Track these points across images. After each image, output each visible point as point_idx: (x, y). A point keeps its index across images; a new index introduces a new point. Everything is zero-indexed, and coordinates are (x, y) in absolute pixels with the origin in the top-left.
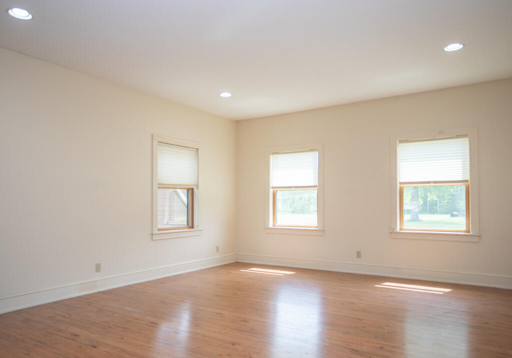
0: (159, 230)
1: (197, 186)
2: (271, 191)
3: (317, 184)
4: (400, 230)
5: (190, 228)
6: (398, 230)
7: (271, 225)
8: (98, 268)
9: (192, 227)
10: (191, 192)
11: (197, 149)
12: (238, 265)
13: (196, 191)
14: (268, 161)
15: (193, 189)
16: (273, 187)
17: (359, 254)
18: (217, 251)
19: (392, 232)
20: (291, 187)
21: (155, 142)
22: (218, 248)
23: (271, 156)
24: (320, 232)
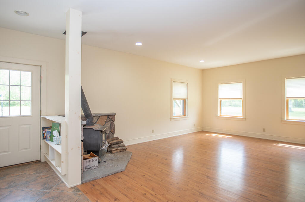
0: (174, 117)
1: (187, 99)
2: (219, 100)
3: (242, 97)
4: (287, 119)
5: (184, 116)
6: (286, 119)
7: (219, 115)
8: (153, 131)
9: (185, 116)
10: (185, 101)
11: (187, 83)
12: (203, 132)
13: (186, 100)
14: (218, 87)
15: (185, 100)
16: (220, 99)
17: (264, 130)
18: (195, 126)
19: (282, 120)
20: (229, 99)
21: (172, 82)
22: (195, 124)
23: (219, 85)
24: (244, 119)
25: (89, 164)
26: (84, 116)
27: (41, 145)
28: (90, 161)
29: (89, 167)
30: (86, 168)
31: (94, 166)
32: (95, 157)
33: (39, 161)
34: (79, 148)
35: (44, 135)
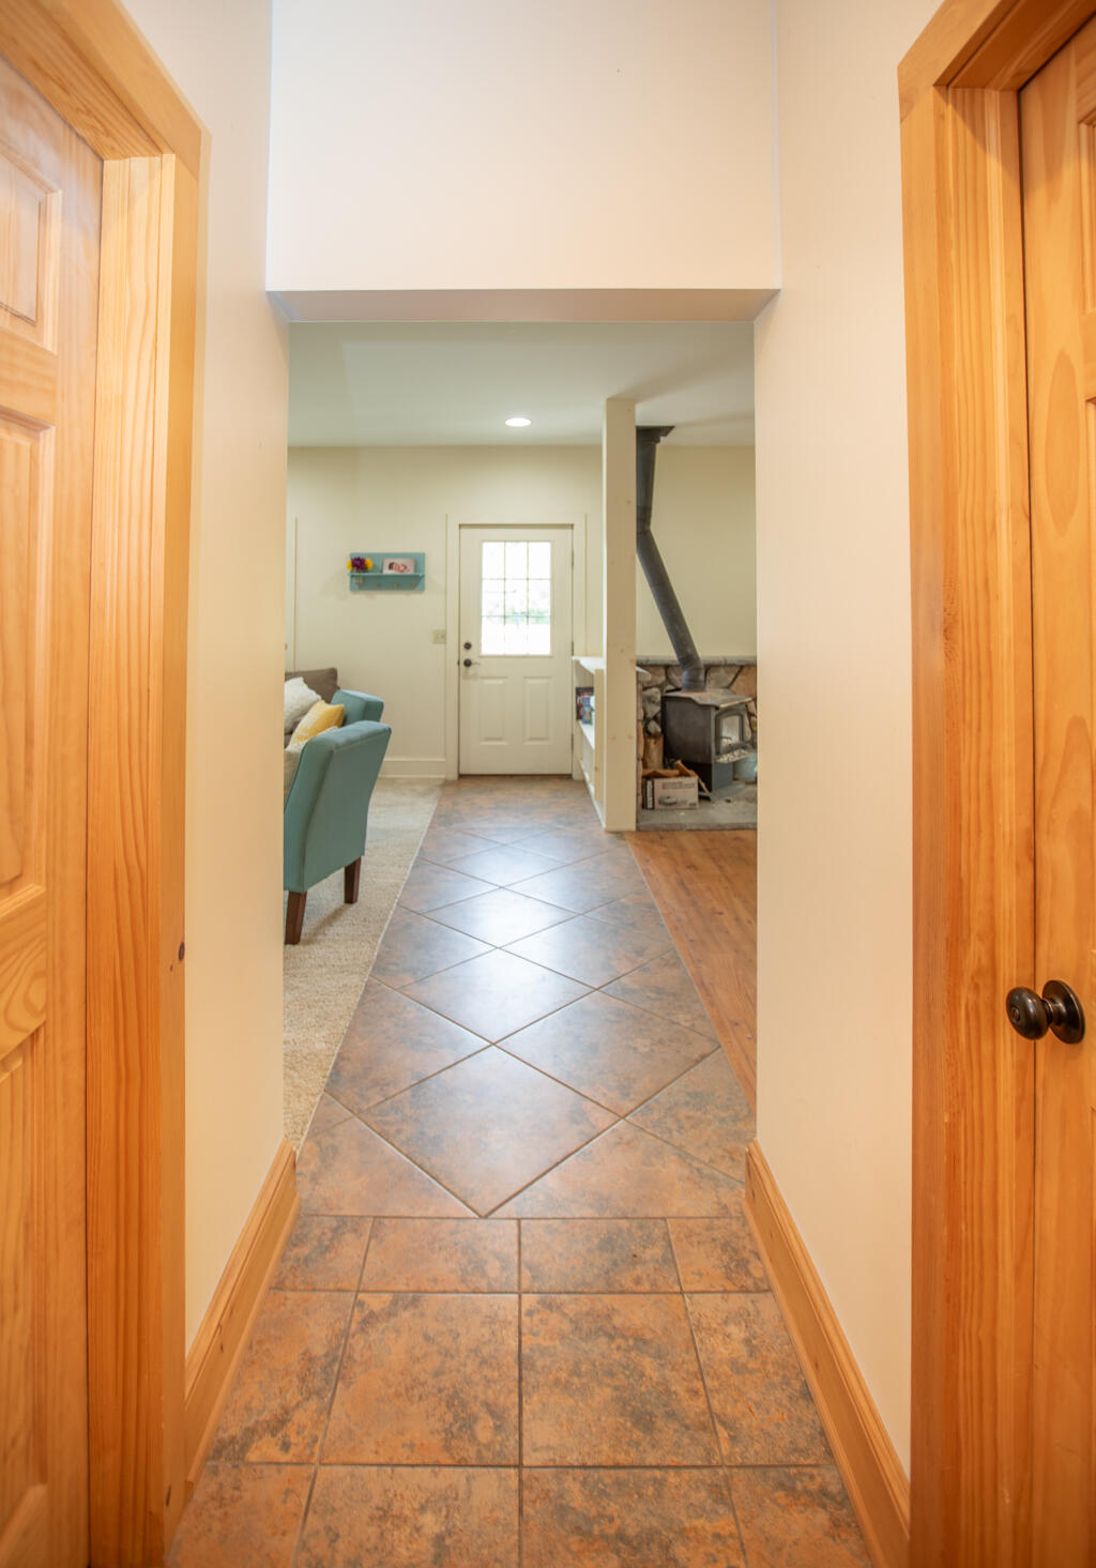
25: (670, 792)
26: (678, 663)
27: (572, 736)
28: (674, 786)
29: (668, 801)
30: (661, 802)
31: (685, 802)
32: (688, 775)
33: (569, 777)
34: (630, 737)
35: (579, 707)
